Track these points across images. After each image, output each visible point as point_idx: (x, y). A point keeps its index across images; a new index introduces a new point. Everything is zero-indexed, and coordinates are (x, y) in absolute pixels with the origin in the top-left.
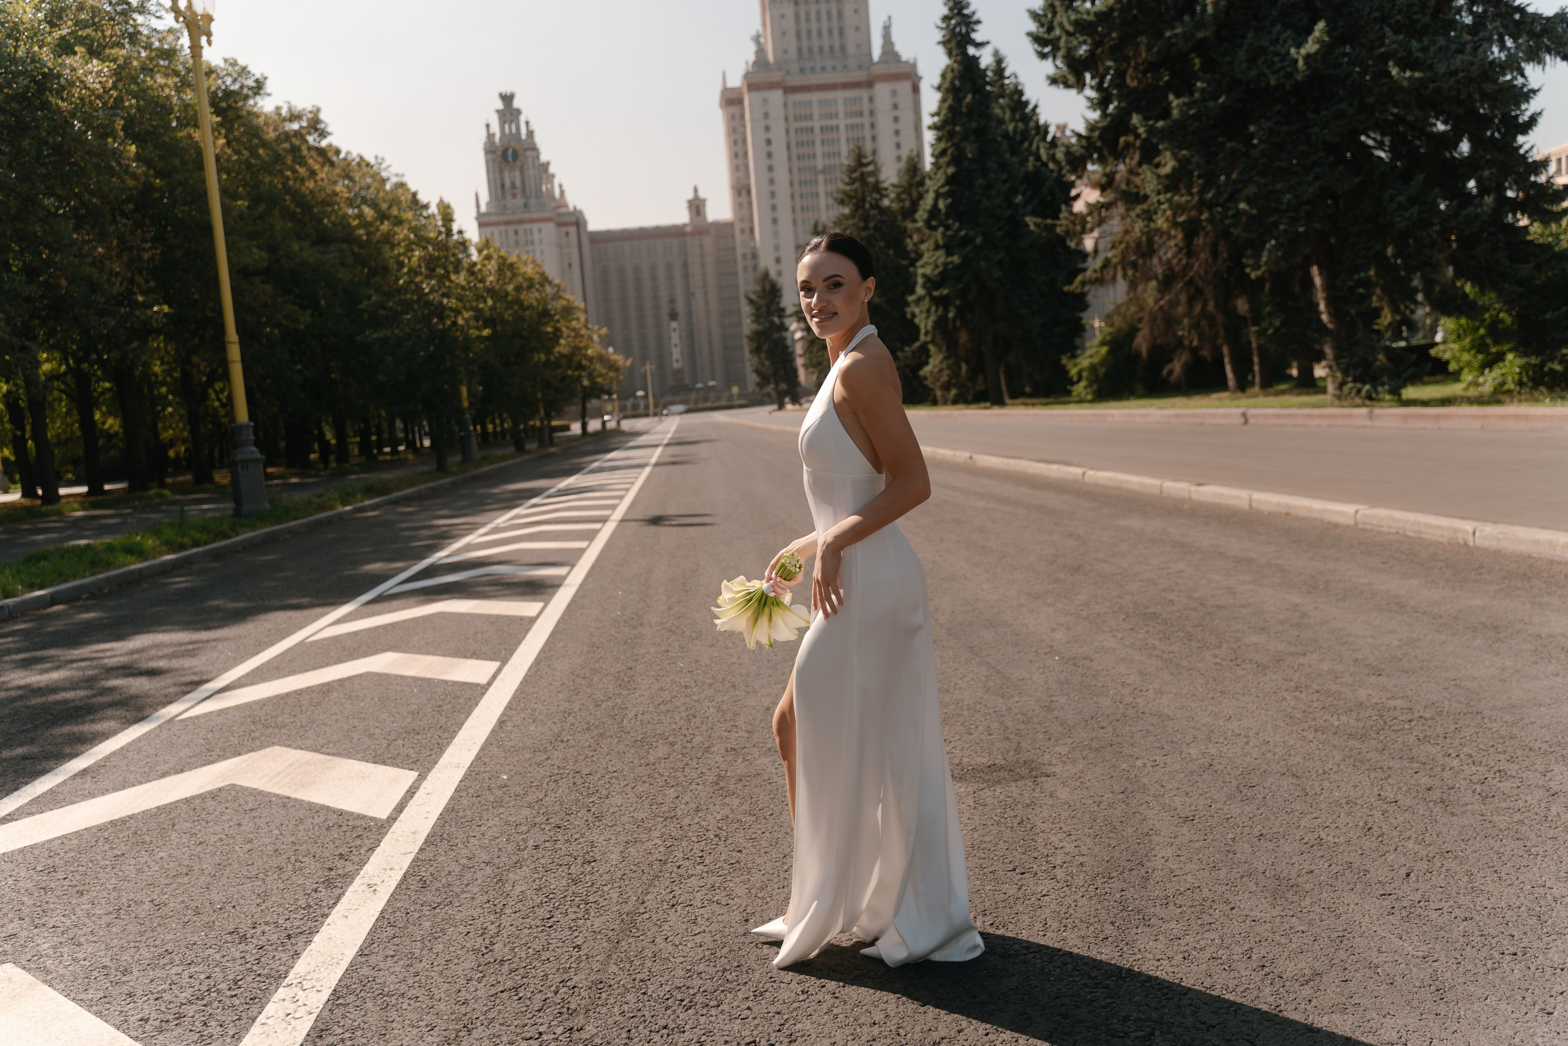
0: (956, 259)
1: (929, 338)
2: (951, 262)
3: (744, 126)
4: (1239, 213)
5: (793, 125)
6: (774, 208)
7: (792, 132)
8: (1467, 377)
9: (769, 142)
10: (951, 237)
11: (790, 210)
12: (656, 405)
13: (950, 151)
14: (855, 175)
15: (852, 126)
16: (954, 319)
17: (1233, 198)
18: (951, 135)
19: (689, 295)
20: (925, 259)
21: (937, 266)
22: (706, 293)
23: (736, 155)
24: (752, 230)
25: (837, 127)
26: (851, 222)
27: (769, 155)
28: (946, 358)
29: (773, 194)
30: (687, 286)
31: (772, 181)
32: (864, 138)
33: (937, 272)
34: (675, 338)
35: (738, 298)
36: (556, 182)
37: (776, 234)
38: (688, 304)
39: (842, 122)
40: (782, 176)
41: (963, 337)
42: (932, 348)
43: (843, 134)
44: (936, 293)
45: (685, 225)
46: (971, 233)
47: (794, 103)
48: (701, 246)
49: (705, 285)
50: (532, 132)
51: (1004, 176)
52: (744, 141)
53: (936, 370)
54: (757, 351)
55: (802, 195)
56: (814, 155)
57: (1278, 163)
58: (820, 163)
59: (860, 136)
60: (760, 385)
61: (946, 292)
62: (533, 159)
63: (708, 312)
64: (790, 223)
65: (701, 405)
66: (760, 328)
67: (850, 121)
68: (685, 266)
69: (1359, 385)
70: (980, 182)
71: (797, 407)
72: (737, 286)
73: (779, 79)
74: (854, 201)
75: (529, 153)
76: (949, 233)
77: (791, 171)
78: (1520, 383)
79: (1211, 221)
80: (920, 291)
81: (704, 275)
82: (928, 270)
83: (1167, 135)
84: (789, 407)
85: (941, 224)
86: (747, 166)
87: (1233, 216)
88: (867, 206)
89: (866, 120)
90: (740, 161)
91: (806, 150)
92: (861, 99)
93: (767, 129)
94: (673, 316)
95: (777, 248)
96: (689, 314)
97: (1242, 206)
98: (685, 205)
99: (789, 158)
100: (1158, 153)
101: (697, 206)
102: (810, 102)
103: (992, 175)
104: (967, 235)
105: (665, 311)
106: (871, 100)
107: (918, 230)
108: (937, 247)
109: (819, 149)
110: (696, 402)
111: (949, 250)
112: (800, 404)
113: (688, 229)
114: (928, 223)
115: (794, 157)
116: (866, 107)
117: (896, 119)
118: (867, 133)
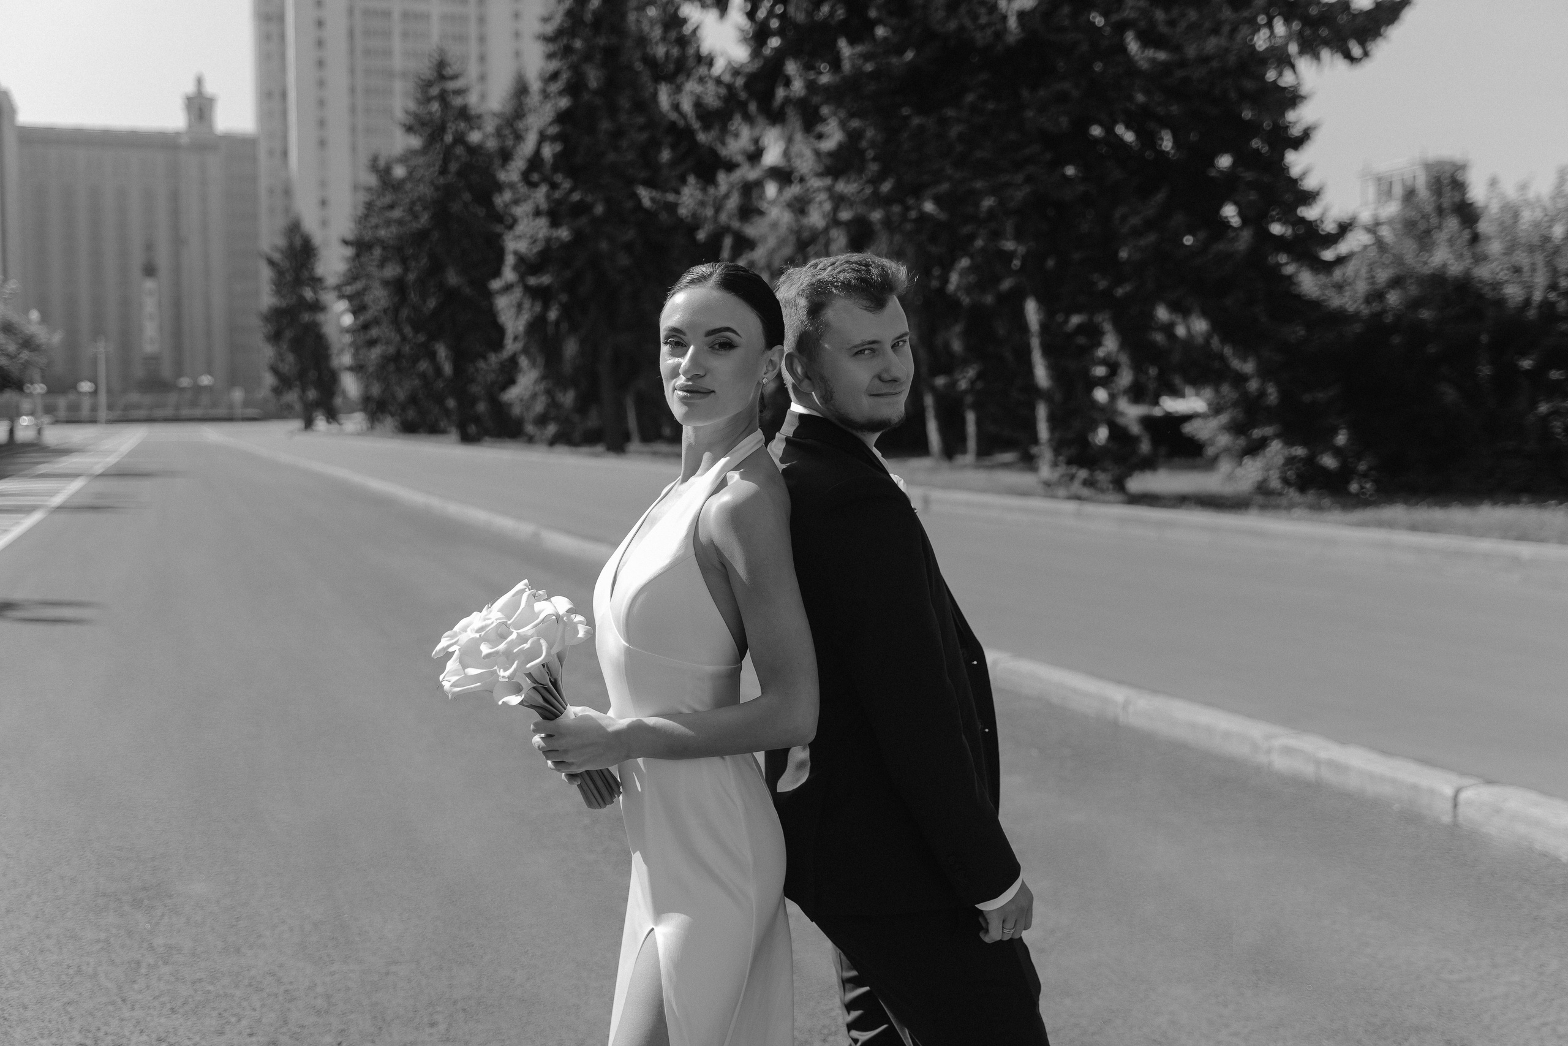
0: (564, 233)
1: (519, 346)
2: (557, 239)
4: (923, 217)
6: (322, 123)
8: (1225, 466)
9: (320, 24)
10: (559, 202)
11: (348, 129)
12: (110, 407)
13: (565, 76)
14: (435, 91)
15: (450, 16)
16: (557, 323)
17: (918, 191)
18: (568, 50)
19: (178, 242)
20: (520, 228)
21: (535, 242)
22: (205, 242)
23: (267, 38)
24: (285, 154)
26: (421, 160)
27: (320, 43)
28: (543, 378)
29: (321, 103)
30: (175, 227)
31: (321, 83)
33: (535, 250)
34: (150, 305)
37: (323, 162)
39: (435, 9)
40: (338, 77)
41: (571, 348)
42: (524, 362)
43: (435, 27)
44: (532, 281)
45: (178, 134)
46: (589, 199)
48: (203, 168)
49: (205, 229)
51: (641, 120)
52: (282, 17)
53: (527, 395)
54: (275, 337)
55: (366, 110)
56: (390, 52)
57: (979, 154)
58: (398, 63)
60: (277, 391)
61: (546, 280)
63: (207, 271)
64: (346, 149)
65: (185, 412)
66: (284, 304)
67: (447, 9)
68: (175, 197)
69: (1074, 469)
70: (605, 125)
71: (334, 427)
72: (255, 237)
74: (429, 131)
76: (557, 195)
77: (352, 71)
78: (1286, 481)
79: (887, 223)
80: (509, 274)
81: (204, 213)
82: (522, 246)
83: (835, 95)
84: (321, 423)
85: (545, 179)
86: (283, 56)
87: (916, 221)
88: (449, 138)
89: (473, 11)
90: (272, 48)
91: (377, 43)
94: (150, 271)
95: (323, 184)
96: (177, 270)
97: (929, 207)
98: (181, 101)
99: (352, 51)
100: (823, 120)
101: (199, 106)
103: (623, 118)
104: (581, 201)
105: (137, 260)
107: (512, 186)
108: (537, 213)
109: (397, 44)
110: (177, 407)
111: (554, 216)
112: (340, 424)
113: (185, 140)
114: (526, 176)
115: (359, 52)
117: (517, 16)
118: (473, 30)
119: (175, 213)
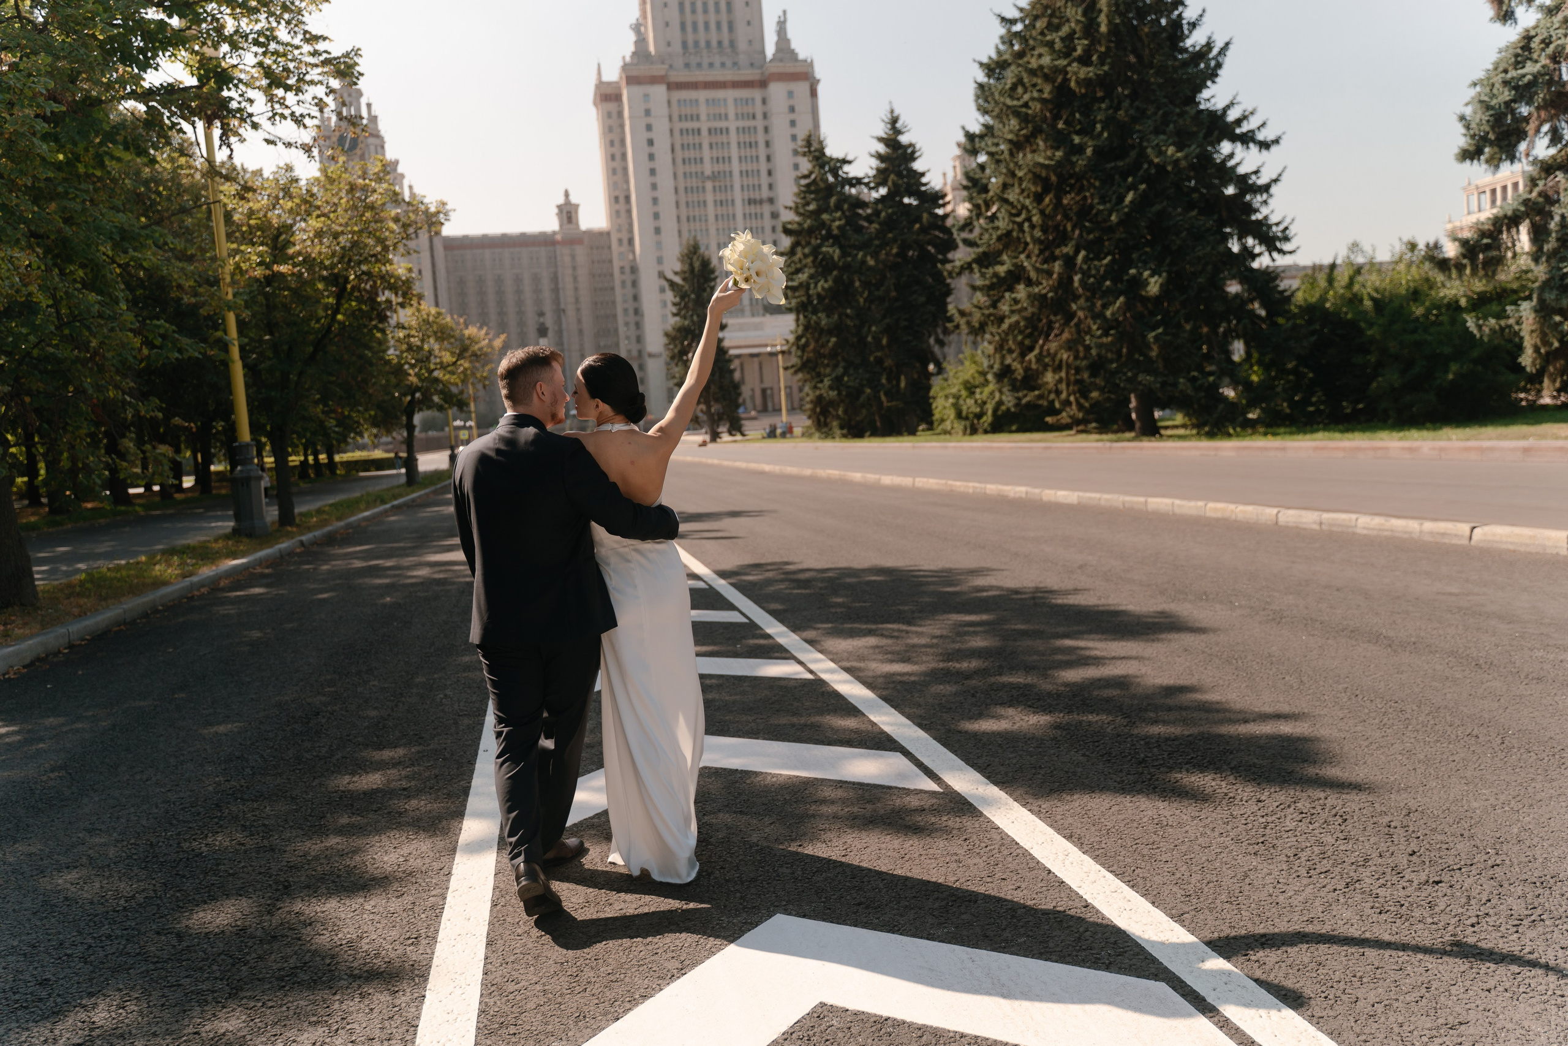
3: (622, 126)
5: (678, 126)
6: (656, 216)
7: (677, 133)
9: (651, 142)
11: (675, 219)
15: (744, 129)
19: (559, 312)
22: (578, 310)
23: (613, 157)
24: (631, 241)
25: (727, 129)
27: (651, 157)
29: (655, 201)
30: (557, 301)
31: (654, 187)
32: (756, 143)
35: (615, 316)
36: (406, 183)
37: (659, 244)
38: (558, 322)
39: (733, 125)
40: (665, 181)
43: (733, 137)
45: (554, 233)
47: (679, 101)
48: (573, 257)
49: (577, 301)
50: (376, 117)
52: (623, 142)
55: (687, 203)
56: (701, 159)
58: (708, 168)
59: (753, 140)
62: (376, 147)
63: (581, 331)
64: (676, 233)
67: (741, 124)
68: (555, 279)
72: (614, 303)
73: (662, 73)
75: (371, 140)
77: (675, 175)
81: (576, 289)
86: (625, 169)
89: (759, 123)
90: (617, 164)
91: (692, 154)
92: (753, 99)
93: (649, 128)
94: (543, 332)
96: (560, 333)
98: (556, 210)
99: (674, 160)
101: (568, 212)
102: (697, 101)
106: (764, 101)
109: (706, 153)
113: (558, 237)
115: (679, 161)
116: (759, 109)
117: (793, 123)
118: (761, 138)
119: (556, 290)
